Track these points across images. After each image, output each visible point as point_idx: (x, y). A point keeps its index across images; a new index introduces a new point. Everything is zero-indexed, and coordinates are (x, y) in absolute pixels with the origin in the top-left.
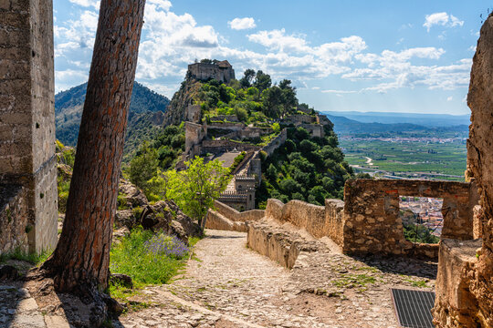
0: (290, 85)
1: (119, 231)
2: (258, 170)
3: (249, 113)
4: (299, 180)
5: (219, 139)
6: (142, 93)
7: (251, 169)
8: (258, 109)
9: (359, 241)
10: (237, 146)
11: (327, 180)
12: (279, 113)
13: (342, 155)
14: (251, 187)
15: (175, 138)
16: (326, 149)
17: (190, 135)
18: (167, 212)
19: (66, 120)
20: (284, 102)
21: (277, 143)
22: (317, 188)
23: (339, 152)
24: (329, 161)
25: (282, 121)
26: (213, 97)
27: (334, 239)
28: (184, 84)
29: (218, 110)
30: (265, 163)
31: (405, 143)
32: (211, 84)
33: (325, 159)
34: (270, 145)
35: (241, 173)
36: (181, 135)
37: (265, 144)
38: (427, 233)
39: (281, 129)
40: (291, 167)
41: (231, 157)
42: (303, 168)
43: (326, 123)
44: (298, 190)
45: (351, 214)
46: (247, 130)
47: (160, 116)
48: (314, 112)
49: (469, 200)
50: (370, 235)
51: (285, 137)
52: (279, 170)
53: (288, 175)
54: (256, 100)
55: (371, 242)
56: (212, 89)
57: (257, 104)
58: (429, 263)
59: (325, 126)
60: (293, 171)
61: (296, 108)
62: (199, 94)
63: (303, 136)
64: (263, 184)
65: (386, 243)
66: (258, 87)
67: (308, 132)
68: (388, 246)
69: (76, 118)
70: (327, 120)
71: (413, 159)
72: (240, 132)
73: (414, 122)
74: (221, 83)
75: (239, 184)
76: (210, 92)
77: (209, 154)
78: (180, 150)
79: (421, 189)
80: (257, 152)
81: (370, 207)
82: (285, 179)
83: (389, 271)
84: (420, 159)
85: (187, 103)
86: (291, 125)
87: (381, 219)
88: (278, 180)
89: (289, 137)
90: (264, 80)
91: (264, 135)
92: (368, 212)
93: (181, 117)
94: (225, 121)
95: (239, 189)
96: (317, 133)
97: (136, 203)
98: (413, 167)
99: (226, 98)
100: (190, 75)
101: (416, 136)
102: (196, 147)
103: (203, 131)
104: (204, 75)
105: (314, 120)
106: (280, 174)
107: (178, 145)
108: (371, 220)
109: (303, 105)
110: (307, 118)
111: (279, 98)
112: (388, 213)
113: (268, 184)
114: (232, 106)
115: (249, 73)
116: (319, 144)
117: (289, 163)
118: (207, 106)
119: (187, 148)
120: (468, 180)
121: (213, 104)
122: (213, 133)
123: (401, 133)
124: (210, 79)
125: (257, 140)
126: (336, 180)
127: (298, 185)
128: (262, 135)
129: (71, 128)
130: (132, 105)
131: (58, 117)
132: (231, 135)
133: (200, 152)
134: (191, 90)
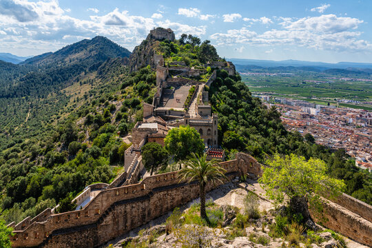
0: (210, 43)
2: (207, 99)
4: (230, 105)
5: (176, 77)
8: (195, 58)
10: (187, 81)
16: (238, 83)
17: (159, 74)
19: (70, 62)
22: (241, 110)
26: (168, 50)
29: (172, 58)
31: (253, 75)
32: (165, 42)
33: (240, 90)
34: (209, 81)
35: (195, 101)
36: (153, 74)
37: (204, 80)
39: (212, 71)
41: (186, 89)
42: (231, 97)
43: (232, 66)
44: (231, 112)
46: (191, 71)
47: (127, 60)
48: (225, 60)
51: (216, 76)
53: (222, 101)
54: (192, 52)
56: (167, 45)
57: (193, 54)
60: (225, 99)
62: (159, 48)
63: (225, 75)
67: (227, 72)
69: (76, 60)
70: (232, 64)
71: (258, 84)
72: (188, 72)
74: (170, 41)
75: (200, 110)
76: (165, 47)
77: (172, 87)
78: (153, 84)
82: (221, 104)
84: (262, 84)
85: (151, 53)
88: (217, 105)
90: (196, 40)
94: (178, 65)
95: (201, 114)
96: (231, 73)
98: (260, 89)
99: (175, 51)
100: (151, 36)
101: (258, 72)
102: (164, 83)
103: (166, 72)
104: (161, 36)
105: (227, 65)
106: (218, 101)
107: (151, 81)
110: (222, 63)
111: (207, 52)
113: (213, 108)
114: (180, 56)
115: (184, 36)
116: (234, 80)
117: (221, 93)
118: (165, 55)
119: (158, 84)
121: (168, 55)
122: (172, 73)
123: (250, 70)
124: (164, 39)
125: (199, 78)
127: (231, 108)
128: (201, 74)
129: (74, 66)
130: (108, 53)
131: (66, 60)
132: (183, 74)
133: (166, 86)
134: (154, 45)
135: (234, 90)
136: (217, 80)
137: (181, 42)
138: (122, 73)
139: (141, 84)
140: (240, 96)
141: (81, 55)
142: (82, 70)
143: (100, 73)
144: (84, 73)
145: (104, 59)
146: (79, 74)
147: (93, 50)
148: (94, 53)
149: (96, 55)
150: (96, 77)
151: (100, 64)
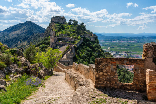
0: (84, 24)
1: (17, 76)
2: (74, 51)
3: (71, 33)
4: (87, 54)
5: (61, 41)
6: (37, 27)
7: (72, 51)
8: (74, 32)
9: (101, 83)
10: (67, 44)
11: (96, 55)
12: (80, 33)
13: (100, 46)
14: (71, 57)
15: (47, 41)
16: (95, 44)
17: (52, 40)
18: (37, 68)
19: (12, 36)
20: (82, 30)
21: (80, 43)
22: (92, 57)
23: (99, 45)
24: (96, 48)
25: (81, 36)
26: (59, 28)
27: (93, 81)
28: (50, 24)
29: (61, 32)
30: (76, 49)
32: (59, 24)
33: (95, 48)
34: (78, 43)
35: (68, 52)
36: (49, 40)
37: (76, 43)
38: (127, 71)
39: (81, 38)
40: (84, 50)
41: (65, 47)
42: (88, 51)
43: (95, 36)
44: (86, 58)
45: (98, 72)
46: (70, 39)
47: (43, 34)
48: (91, 33)
49: (144, 66)
50: (105, 80)
51: (82, 41)
52: (81, 51)
53: (83, 53)
54: (73, 29)
55: (106, 83)
56: (59, 25)
57: (73, 30)
58: (128, 91)
59: (95, 37)
60: (85, 52)
61: (86, 32)
62: (55, 27)
64: (75, 56)
65: (112, 83)
66: (74, 25)
67: (89, 39)
68: (112, 84)
69: (16, 35)
70: (95, 35)
72: (68, 39)
73: (123, 36)
74: (62, 23)
75: (67, 56)
76: (58, 27)
77: (58, 46)
78: (49, 45)
79: (125, 62)
80: (73, 46)
81: (105, 69)
82: (82, 54)
83: (112, 96)
85: (51, 30)
86: (84, 37)
87: (109, 74)
88: (80, 55)
89: (84, 41)
90: (76, 23)
91: (76, 40)
92: (104, 71)
93: (49, 35)
94: (63, 36)
95: (68, 58)
96: (92, 39)
97: (25, 65)
99: (63, 29)
100: (52, 21)
102: (54, 44)
103: (56, 39)
104: (56, 21)
105: (92, 35)
106: (81, 53)
107: (48, 43)
108: (106, 74)
109: (88, 31)
110: (89, 35)
111: (81, 29)
112: (112, 71)
113: (77, 56)
114: (66, 31)
115: (71, 20)
116: (93, 43)
117: (84, 49)
118: (57, 31)
119: (51, 45)
120: (143, 58)
121: (59, 30)
122: (59, 40)
123: (119, 39)
124: (58, 22)
125: (73, 42)
126: (98, 54)
127: (86, 56)
129: (14, 38)
130: (34, 31)
131: (9, 35)
132: (65, 40)
133: (55, 46)
134: (52, 26)
135: (91, 48)
136: (83, 43)
137: (69, 24)
139: (43, 45)
141: (18, 32)
142: (19, 40)
143: (29, 42)
144: (20, 42)
145: (31, 34)
146: (17, 43)
147: (25, 29)
148: (25, 31)
149: (27, 32)
150: (27, 44)
151: (29, 37)
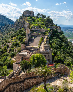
0: (50, 18)
2: (48, 42)
5: (35, 33)
6: (7, 19)
8: (43, 24)
10: (40, 35)
15: (23, 33)
16: (62, 35)
17: (27, 32)
21: (50, 34)
22: (63, 47)
33: (63, 38)
39: (51, 30)
40: (55, 41)
41: (39, 38)
43: (60, 28)
44: (59, 48)
46: (42, 30)
48: (57, 25)
51: (52, 32)
53: (54, 43)
54: (42, 22)
56: (31, 19)
60: (56, 42)
62: (27, 20)
63: (56, 32)
72: (40, 31)
74: (32, 17)
75: (45, 47)
77: (33, 37)
78: (25, 36)
88: (53, 45)
90: (44, 16)
94: (36, 28)
96: (59, 31)
99: (34, 21)
102: (29, 35)
103: (31, 31)
104: (28, 15)
105: (57, 27)
110: (55, 27)
113: (51, 46)
114: (37, 23)
115: (39, 14)
116: (60, 34)
121: (31, 23)
122: (33, 31)
127: (58, 46)
128: (46, 32)
132: (38, 32)
133: (30, 37)
134: (25, 19)
135: (60, 38)
136: (53, 34)
137: (37, 17)
138: (11, 31)
139: (20, 36)
140: (62, 41)
143: (2, 31)
